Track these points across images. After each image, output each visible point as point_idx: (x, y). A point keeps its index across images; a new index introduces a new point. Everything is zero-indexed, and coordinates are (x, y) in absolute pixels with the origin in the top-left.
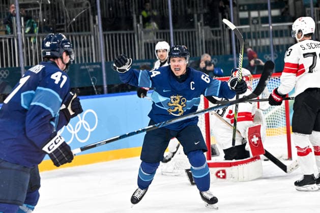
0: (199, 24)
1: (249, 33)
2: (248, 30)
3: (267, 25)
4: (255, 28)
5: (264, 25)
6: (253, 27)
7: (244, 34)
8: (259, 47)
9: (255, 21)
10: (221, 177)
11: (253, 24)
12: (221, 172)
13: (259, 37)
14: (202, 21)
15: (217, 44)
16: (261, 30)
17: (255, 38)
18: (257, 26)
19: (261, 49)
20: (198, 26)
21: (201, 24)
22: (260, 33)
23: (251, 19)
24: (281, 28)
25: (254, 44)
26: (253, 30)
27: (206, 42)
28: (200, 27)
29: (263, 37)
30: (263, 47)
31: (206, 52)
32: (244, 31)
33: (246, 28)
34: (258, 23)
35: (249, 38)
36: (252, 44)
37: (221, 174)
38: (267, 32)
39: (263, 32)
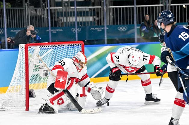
0: (26, 4)
1: (62, 13)
2: (61, 11)
3: (74, 8)
4: (66, 9)
5: (72, 8)
6: (64, 8)
7: (58, 13)
8: (69, 22)
9: (66, 4)
10: (61, 103)
11: (64, 6)
12: (60, 100)
13: (68, 16)
14: (28, 2)
15: (39, 19)
16: (70, 10)
17: (65, 16)
18: (68, 8)
19: (70, 24)
20: (25, 5)
21: (27, 4)
22: (69, 12)
23: (63, 3)
24: (84, 10)
25: (65, 21)
26: (64, 10)
27: (31, 17)
28: (26, 7)
29: (71, 16)
30: (71, 22)
31: (31, 24)
32: (58, 11)
33: (59, 9)
34: (68, 6)
35: (62, 16)
36: (63, 20)
37: (60, 102)
38: (74, 12)
39: (71, 12)
